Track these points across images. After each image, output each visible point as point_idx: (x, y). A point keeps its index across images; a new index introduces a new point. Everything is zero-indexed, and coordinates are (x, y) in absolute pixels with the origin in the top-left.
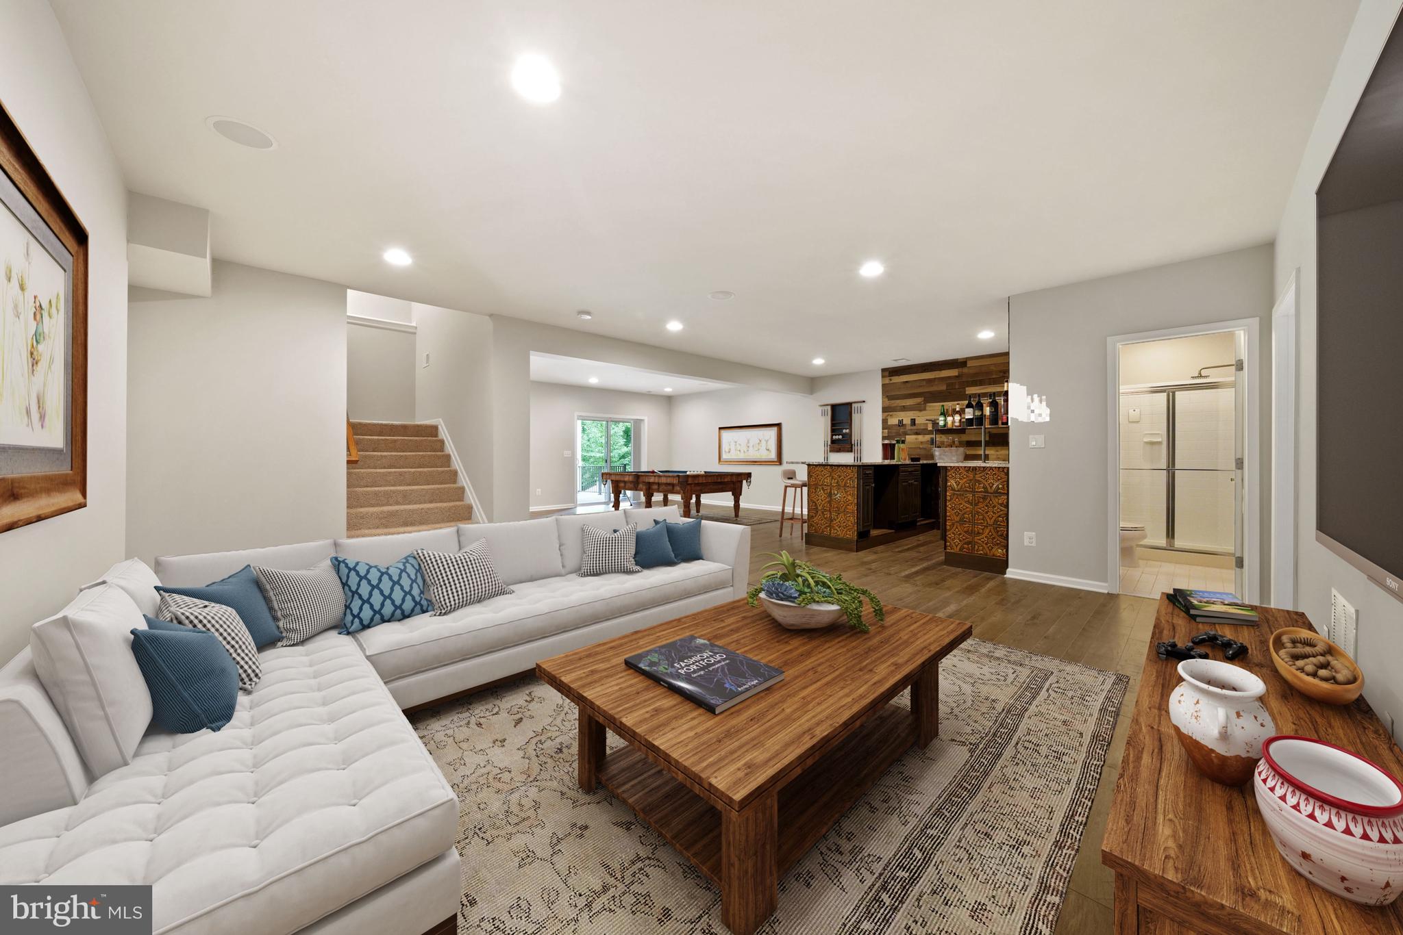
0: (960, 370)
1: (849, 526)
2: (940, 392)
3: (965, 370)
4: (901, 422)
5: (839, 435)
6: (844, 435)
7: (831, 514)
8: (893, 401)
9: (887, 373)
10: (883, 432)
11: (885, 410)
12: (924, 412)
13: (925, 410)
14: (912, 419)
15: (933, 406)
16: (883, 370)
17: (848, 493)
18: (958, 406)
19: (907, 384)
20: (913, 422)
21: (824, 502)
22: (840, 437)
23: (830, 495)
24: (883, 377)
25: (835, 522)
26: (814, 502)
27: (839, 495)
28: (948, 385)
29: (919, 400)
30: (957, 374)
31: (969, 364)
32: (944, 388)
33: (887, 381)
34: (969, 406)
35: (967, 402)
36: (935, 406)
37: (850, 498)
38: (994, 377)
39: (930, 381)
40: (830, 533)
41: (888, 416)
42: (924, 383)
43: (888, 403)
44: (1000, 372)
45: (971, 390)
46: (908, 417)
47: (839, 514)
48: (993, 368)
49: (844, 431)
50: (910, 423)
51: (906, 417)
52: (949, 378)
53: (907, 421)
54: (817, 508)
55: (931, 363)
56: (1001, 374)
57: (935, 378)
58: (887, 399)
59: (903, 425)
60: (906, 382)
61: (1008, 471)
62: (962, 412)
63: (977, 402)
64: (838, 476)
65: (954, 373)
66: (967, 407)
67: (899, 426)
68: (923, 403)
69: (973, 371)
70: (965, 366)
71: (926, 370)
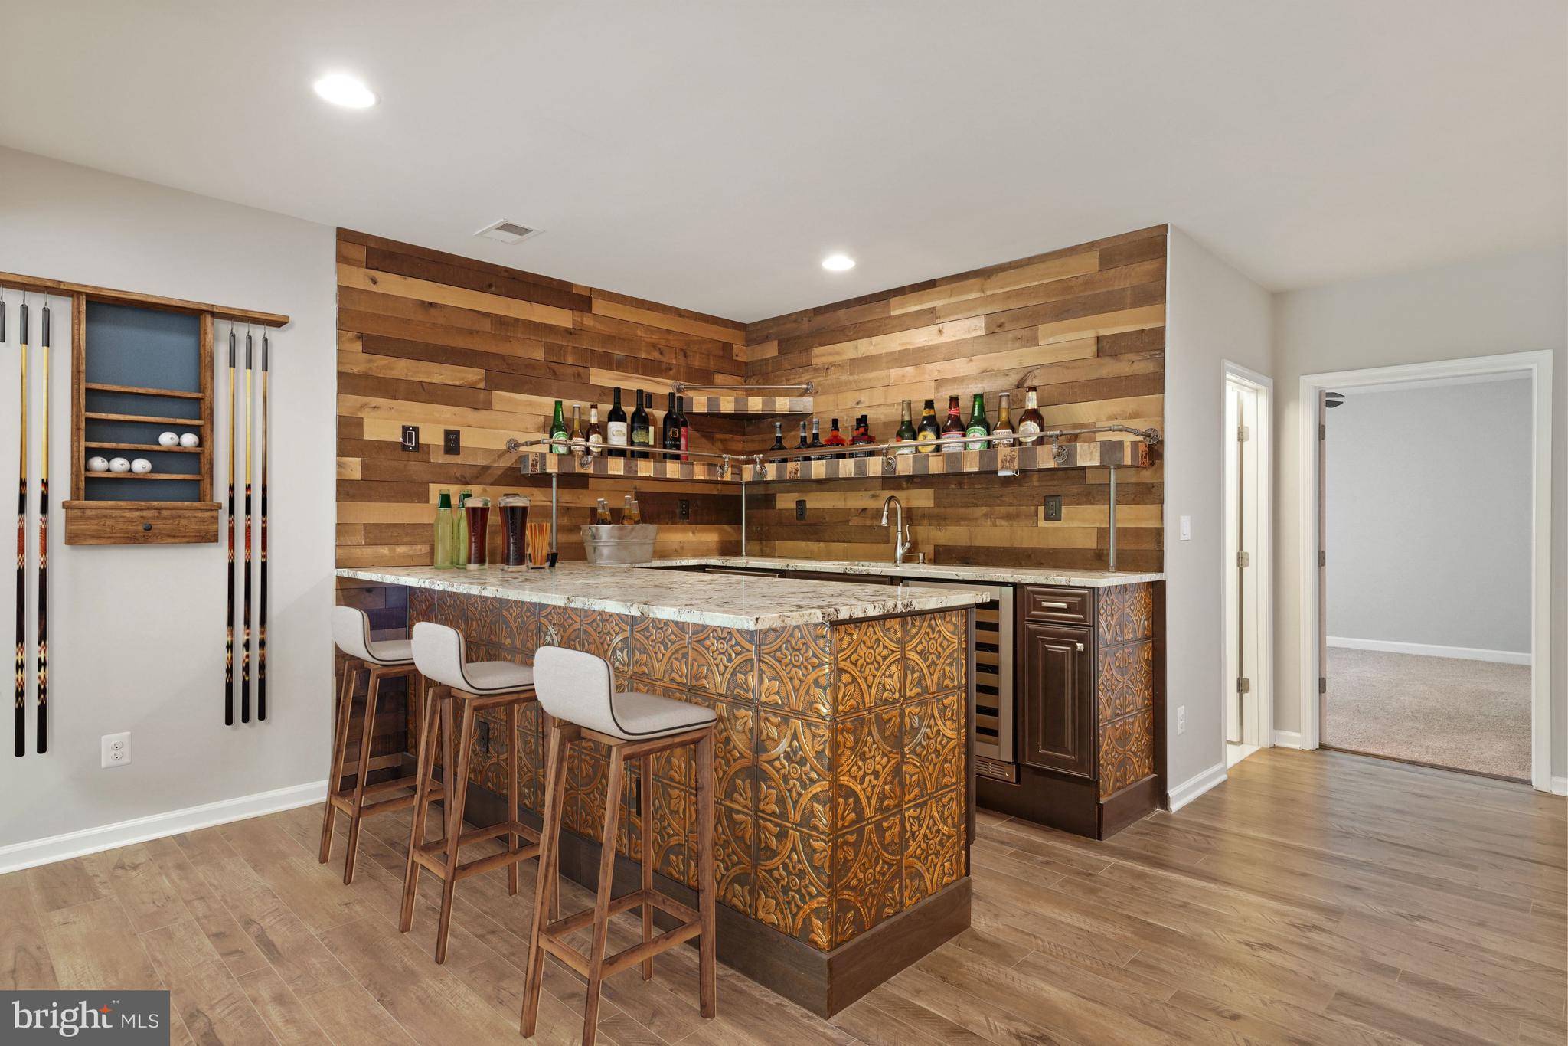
0: (577, 315)
2: (531, 365)
3: (588, 321)
4: (410, 432)
5: (131, 455)
6: (160, 458)
8: (381, 361)
9: (361, 254)
10: (339, 465)
11: (347, 382)
12: (483, 414)
13: (487, 406)
14: (447, 433)
15: (510, 400)
16: (344, 236)
17: (947, 715)
18: (593, 411)
19: (432, 310)
20: (452, 442)
22: (141, 465)
24: (342, 258)
28: (549, 349)
29: (473, 375)
31: (599, 307)
32: (538, 353)
33: (359, 278)
34: (616, 415)
35: (610, 407)
36: (519, 403)
37: (949, 729)
38: (643, 356)
39: (502, 323)
41: (362, 407)
42: (486, 325)
43: (362, 362)
44: (654, 346)
45: (602, 378)
46: (437, 422)
48: (640, 333)
49: (167, 439)
50: (441, 442)
51: (432, 424)
52: (550, 329)
53: (432, 436)
54: (860, 815)
55: (507, 270)
56: (654, 354)
57: (517, 320)
58: (358, 346)
59: (417, 447)
60: (430, 304)
61: (1157, 590)
62: (601, 429)
63: (633, 409)
64: (920, 654)
65: (562, 318)
66: (610, 420)
67: (405, 448)
68: (482, 385)
69: (603, 328)
70: (590, 310)
71: (490, 286)
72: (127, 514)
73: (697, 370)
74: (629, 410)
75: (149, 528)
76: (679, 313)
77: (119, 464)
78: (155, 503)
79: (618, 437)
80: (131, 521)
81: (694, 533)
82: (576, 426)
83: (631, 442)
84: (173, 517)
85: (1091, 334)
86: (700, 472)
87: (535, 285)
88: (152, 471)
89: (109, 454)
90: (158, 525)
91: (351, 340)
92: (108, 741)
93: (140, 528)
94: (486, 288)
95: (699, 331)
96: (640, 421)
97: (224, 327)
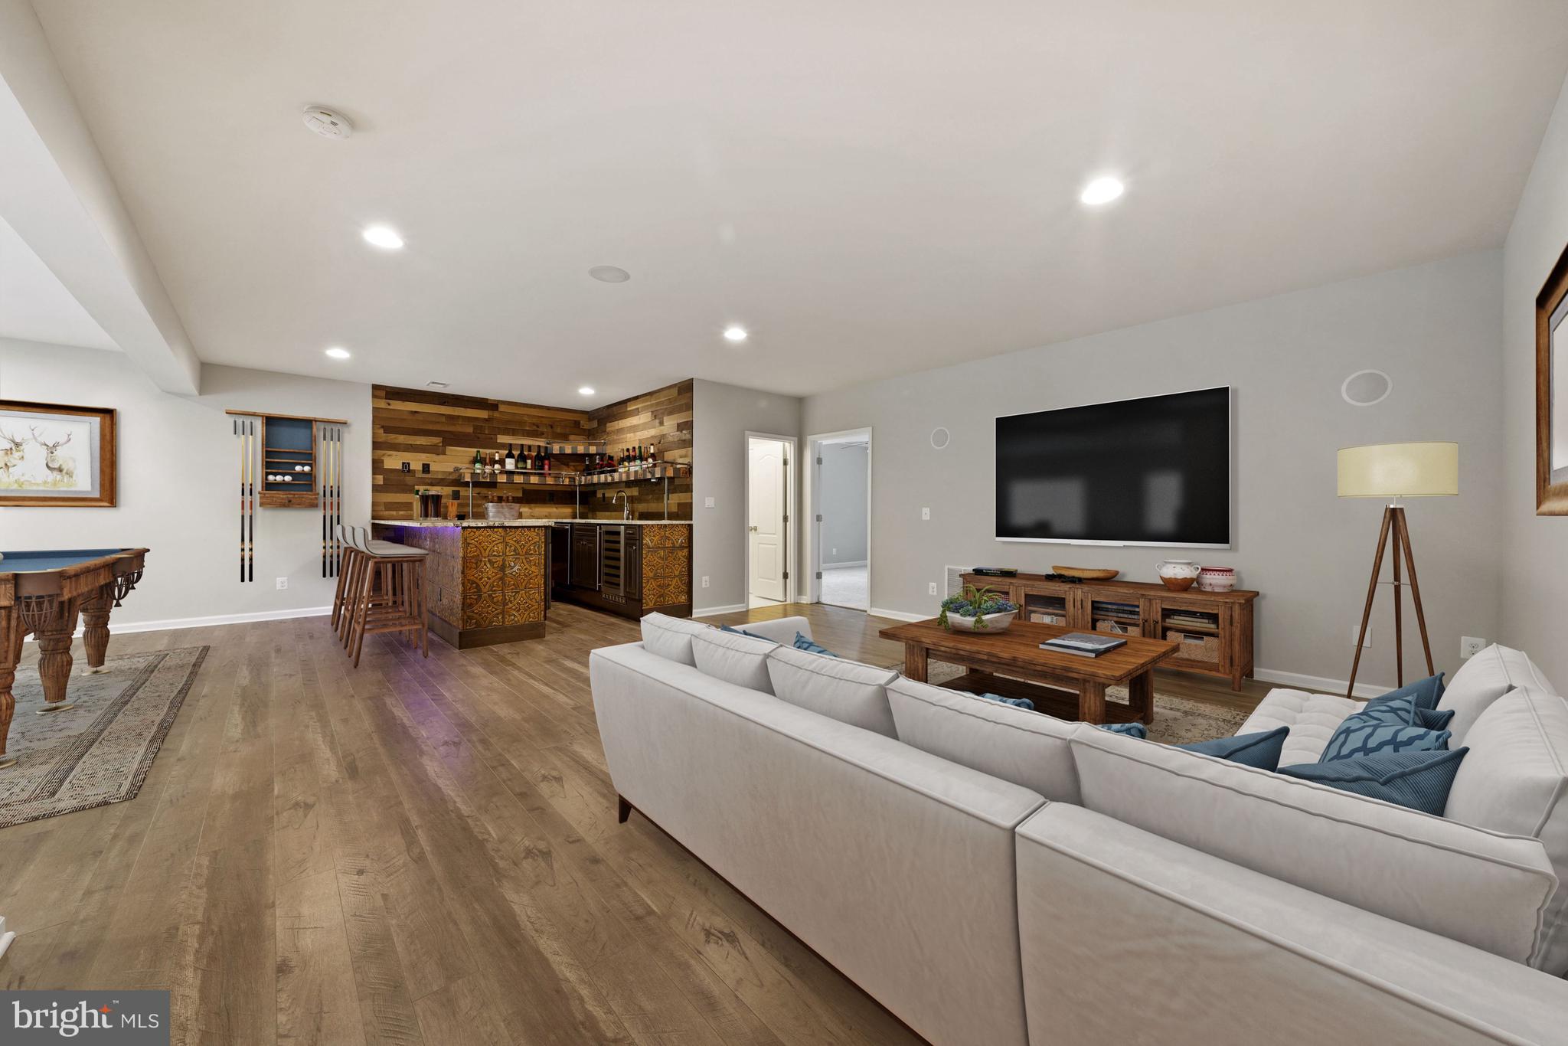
0: (491, 413)
1: (533, 606)
2: (467, 435)
3: (496, 414)
4: (406, 465)
5: (284, 475)
6: (295, 475)
7: (504, 596)
8: (393, 436)
9: (383, 394)
10: (373, 479)
11: (376, 445)
12: (441, 457)
13: (444, 453)
14: (424, 465)
15: (455, 450)
16: (375, 387)
17: (532, 563)
18: (497, 454)
19: (416, 414)
20: (426, 468)
21: (491, 581)
22: (288, 478)
23: (503, 568)
24: (374, 396)
25: (510, 605)
26: (473, 582)
27: (517, 567)
28: (475, 428)
29: (437, 440)
30: (487, 417)
31: (502, 408)
32: (470, 430)
33: (382, 404)
34: (510, 455)
35: (507, 452)
36: (459, 451)
37: (534, 568)
38: (527, 428)
39: (451, 418)
40: (503, 622)
41: (384, 455)
42: (443, 419)
43: (383, 437)
44: (534, 424)
45: (503, 439)
46: (419, 460)
47: (517, 593)
48: (526, 418)
49: (298, 468)
50: (421, 468)
51: (416, 462)
53: (417, 466)
54: (480, 590)
55: (453, 395)
56: (535, 428)
57: (459, 416)
58: (382, 431)
59: (409, 471)
60: (416, 412)
61: (690, 526)
62: (502, 462)
63: (519, 452)
64: (515, 541)
65: (483, 414)
66: (507, 457)
67: (403, 471)
68: (441, 444)
69: (505, 418)
70: (497, 410)
71: (445, 402)
72: (282, 496)
73: (558, 434)
74: (516, 453)
75: (290, 501)
76: (548, 408)
77: (279, 478)
78: (292, 492)
79: (510, 464)
80: (283, 499)
81: (557, 508)
82: (488, 461)
83: (517, 467)
84: (299, 498)
85: (676, 422)
86: (550, 481)
87: (468, 401)
88: (293, 480)
89: (275, 474)
90: (293, 501)
91: (379, 428)
92: (279, 580)
93: (287, 501)
94: (443, 404)
95: (560, 416)
96: (522, 458)
97: (322, 426)
